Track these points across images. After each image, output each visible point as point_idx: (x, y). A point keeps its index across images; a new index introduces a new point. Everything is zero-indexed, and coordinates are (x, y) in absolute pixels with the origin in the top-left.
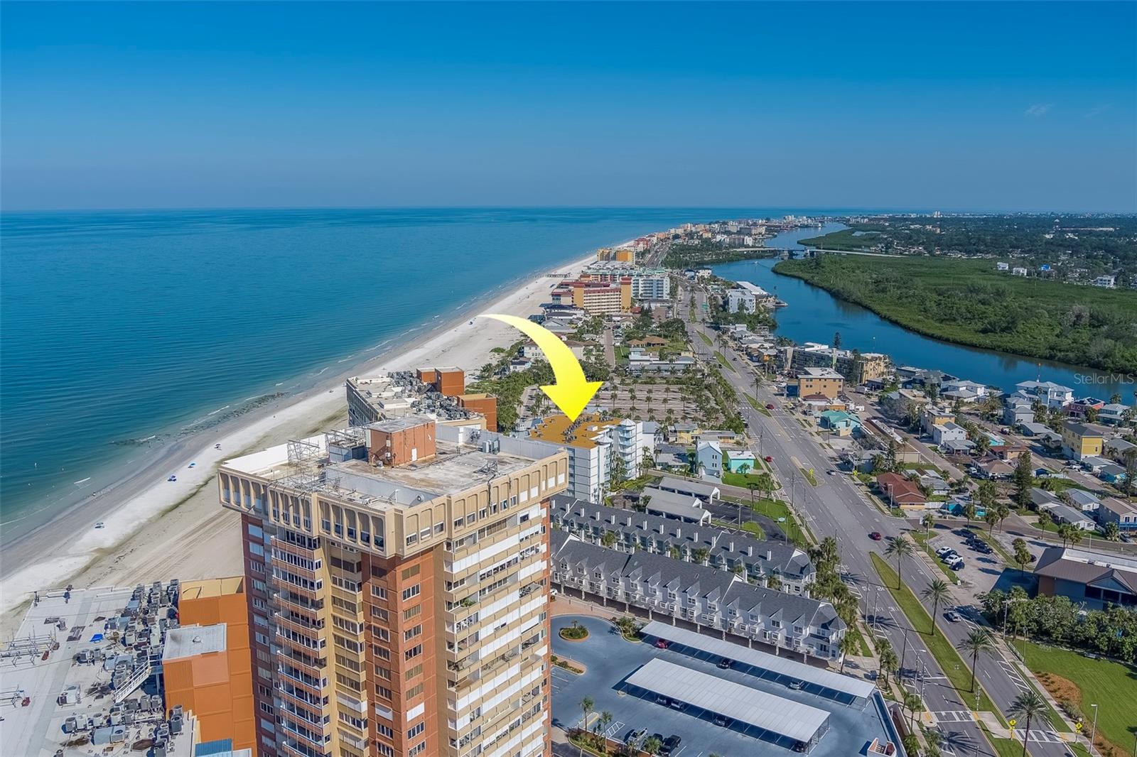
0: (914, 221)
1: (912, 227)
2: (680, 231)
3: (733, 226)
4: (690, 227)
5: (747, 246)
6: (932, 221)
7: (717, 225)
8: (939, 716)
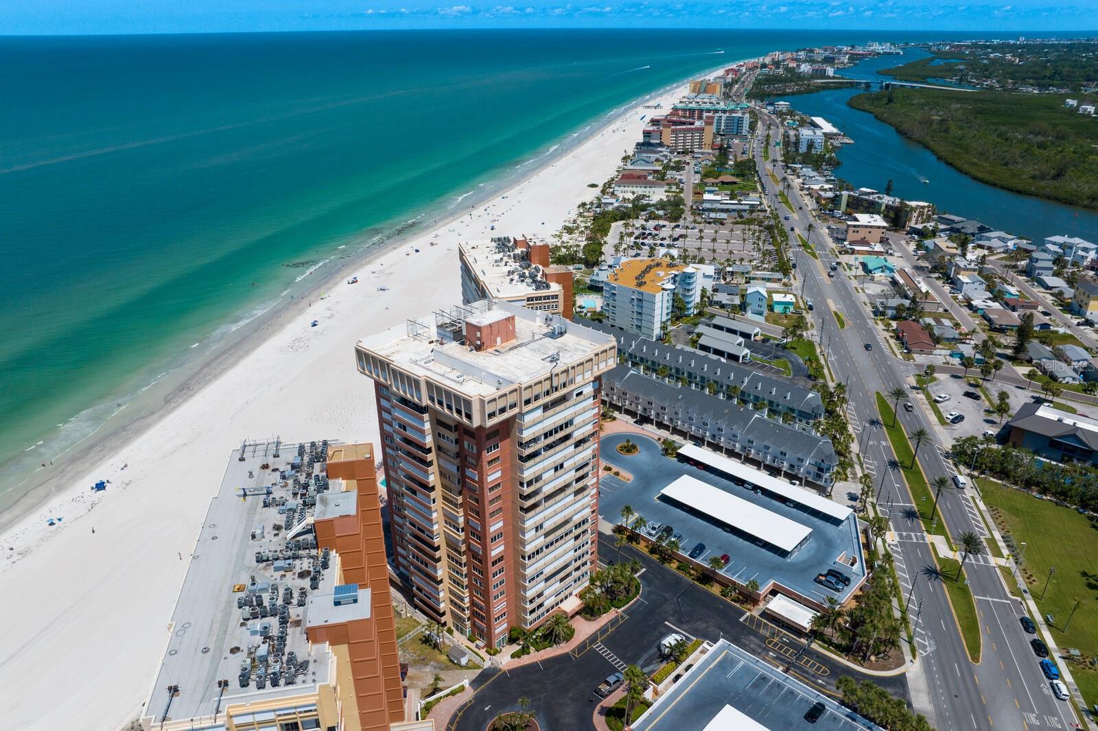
0: (995, 48)
1: (992, 55)
2: (767, 60)
3: (819, 53)
4: (778, 55)
5: (829, 77)
6: (1013, 49)
7: (803, 53)
8: (901, 536)
